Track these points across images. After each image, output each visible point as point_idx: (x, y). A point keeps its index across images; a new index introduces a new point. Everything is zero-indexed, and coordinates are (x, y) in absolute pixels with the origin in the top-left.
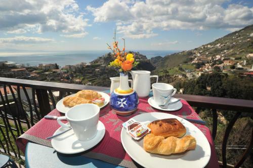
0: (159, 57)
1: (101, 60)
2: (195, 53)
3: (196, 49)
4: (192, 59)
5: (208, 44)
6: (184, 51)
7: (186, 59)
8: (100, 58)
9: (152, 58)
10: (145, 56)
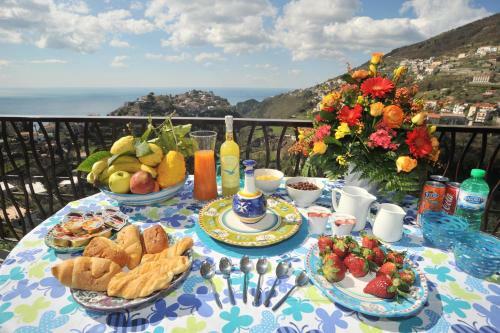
0: (253, 102)
1: (134, 109)
2: (317, 94)
3: (318, 86)
4: (312, 105)
5: (337, 79)
6: (297, 91)
7: (301, 104)
8: (132, 104)
9: (239, 104)
10: (226, 100)
